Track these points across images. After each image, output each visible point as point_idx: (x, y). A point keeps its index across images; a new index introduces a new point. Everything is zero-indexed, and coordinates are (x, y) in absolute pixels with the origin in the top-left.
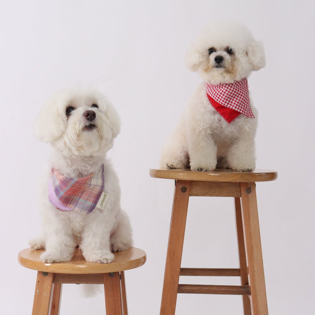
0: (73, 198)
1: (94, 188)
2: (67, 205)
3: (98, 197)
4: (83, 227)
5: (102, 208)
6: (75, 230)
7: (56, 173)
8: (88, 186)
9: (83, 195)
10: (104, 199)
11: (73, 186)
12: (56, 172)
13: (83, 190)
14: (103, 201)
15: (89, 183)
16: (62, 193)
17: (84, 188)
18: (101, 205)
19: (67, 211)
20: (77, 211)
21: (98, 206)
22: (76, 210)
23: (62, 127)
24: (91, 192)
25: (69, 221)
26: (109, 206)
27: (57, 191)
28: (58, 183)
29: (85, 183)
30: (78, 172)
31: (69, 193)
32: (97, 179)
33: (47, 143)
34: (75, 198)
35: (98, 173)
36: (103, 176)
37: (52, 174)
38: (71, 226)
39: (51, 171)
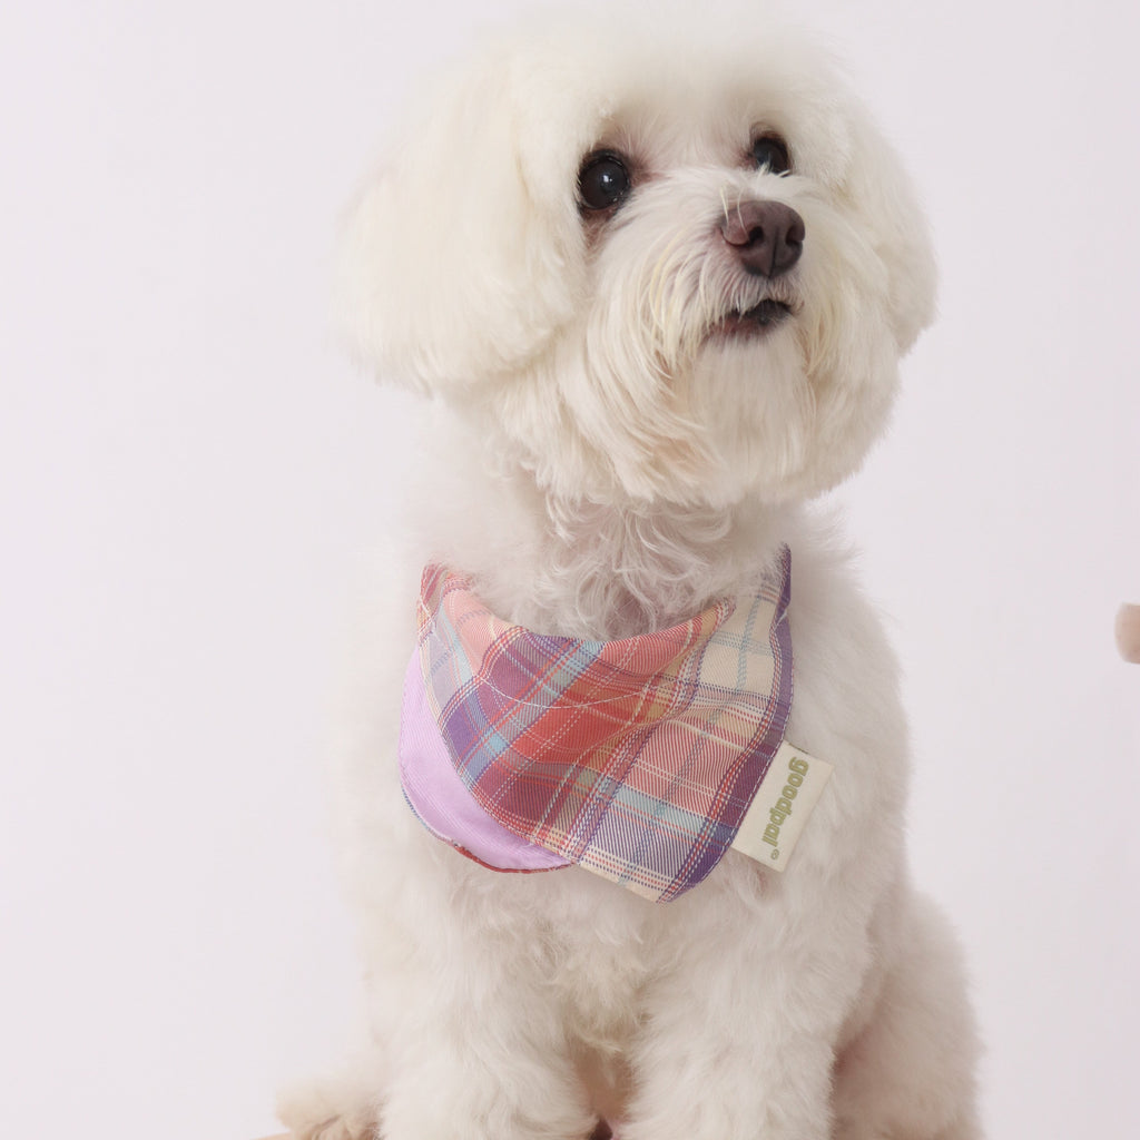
0: (572, 781)
1: (719, 711)
2: (529, 829)
3: (747, 774)
4: (642, 990)
5: (775, 855)
6: (585, 1006)
7: (453, 601)
8: (680, 698)
9: (642, 764)
10: (790, 792)
11: (572, 694)
12: (454, 594)
13: (642, 725)
14: (781, 811)
15: (685, 674)
16: (495, 745)
17: (653, 712)
18: (770, 836)
19: (526, 871)
20: (600, 872)
21: (748, 839)
22: (590, 867)
23: (555, 296)
24: (700, 738)
25: (547, 950)
26: (820, 849)
27: (460, 730)
28: (466, 671)
29: (659, 676)
30: (612, 592)
31: (548, 744)
32: (743, 648)
33: (428, 393)
34: (585, 778)
35: (752, 611)
36: (783, 633)
37: (427, 611)
38: (556, 981)
39: (416, 594)
